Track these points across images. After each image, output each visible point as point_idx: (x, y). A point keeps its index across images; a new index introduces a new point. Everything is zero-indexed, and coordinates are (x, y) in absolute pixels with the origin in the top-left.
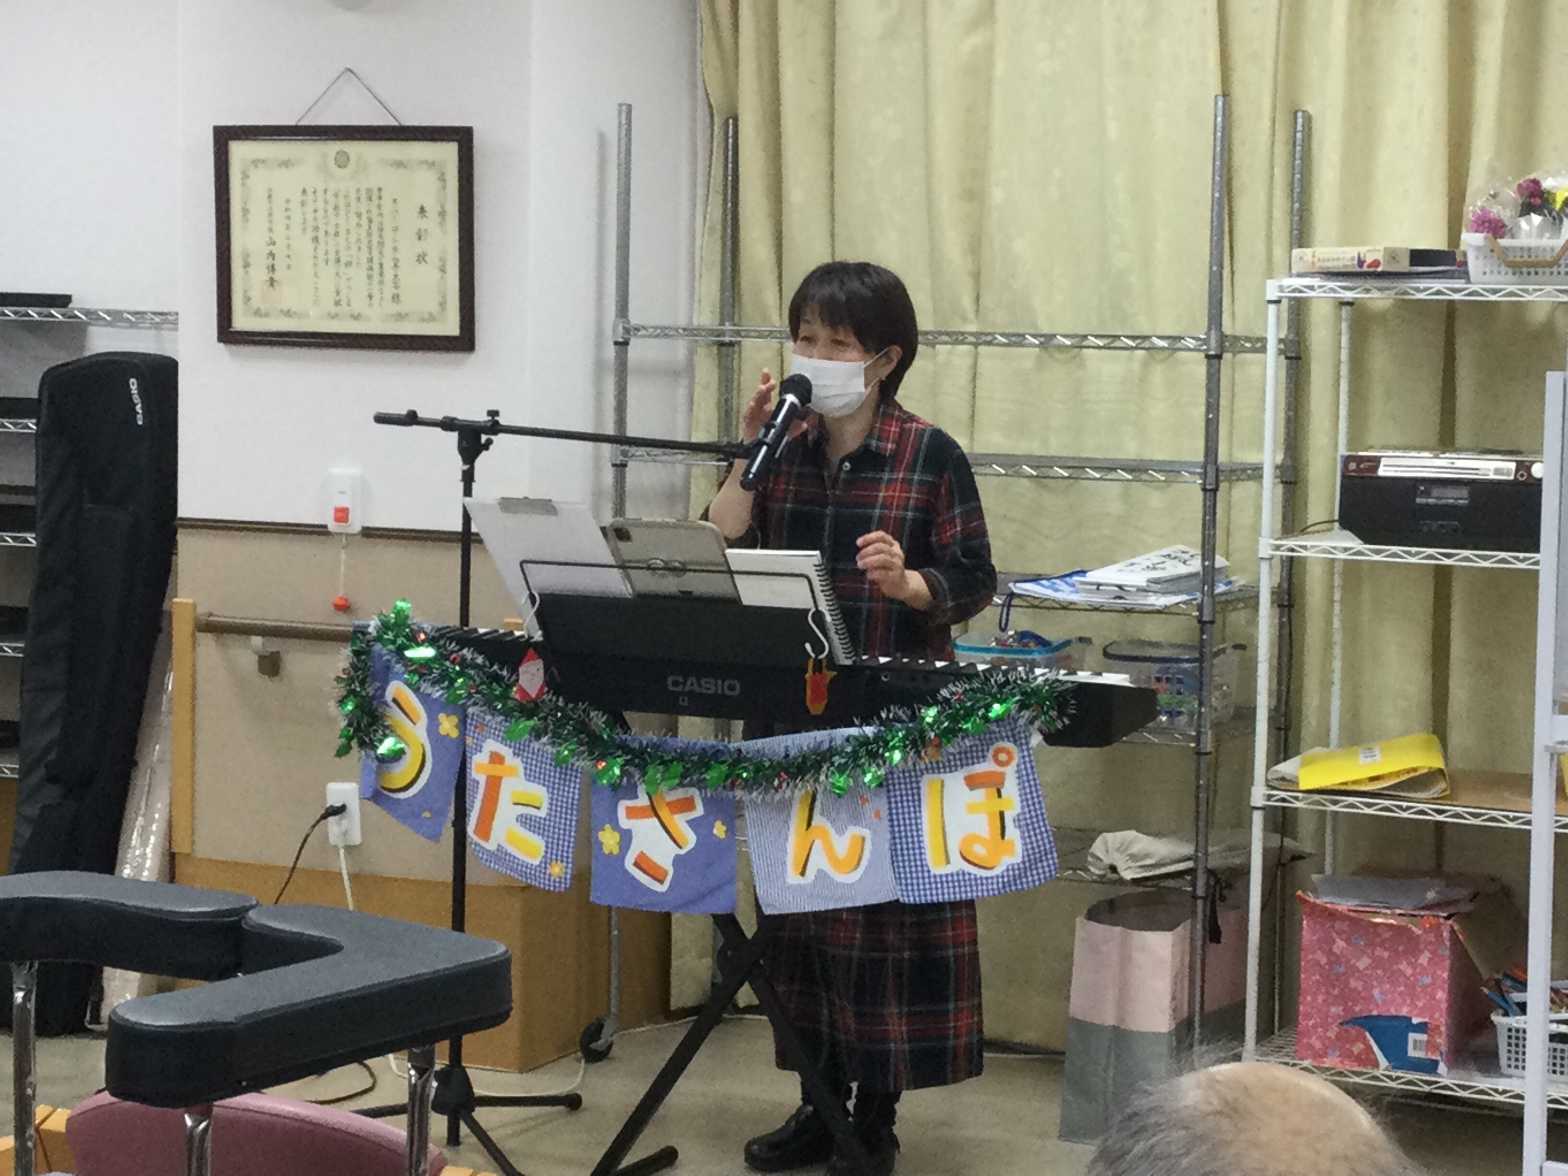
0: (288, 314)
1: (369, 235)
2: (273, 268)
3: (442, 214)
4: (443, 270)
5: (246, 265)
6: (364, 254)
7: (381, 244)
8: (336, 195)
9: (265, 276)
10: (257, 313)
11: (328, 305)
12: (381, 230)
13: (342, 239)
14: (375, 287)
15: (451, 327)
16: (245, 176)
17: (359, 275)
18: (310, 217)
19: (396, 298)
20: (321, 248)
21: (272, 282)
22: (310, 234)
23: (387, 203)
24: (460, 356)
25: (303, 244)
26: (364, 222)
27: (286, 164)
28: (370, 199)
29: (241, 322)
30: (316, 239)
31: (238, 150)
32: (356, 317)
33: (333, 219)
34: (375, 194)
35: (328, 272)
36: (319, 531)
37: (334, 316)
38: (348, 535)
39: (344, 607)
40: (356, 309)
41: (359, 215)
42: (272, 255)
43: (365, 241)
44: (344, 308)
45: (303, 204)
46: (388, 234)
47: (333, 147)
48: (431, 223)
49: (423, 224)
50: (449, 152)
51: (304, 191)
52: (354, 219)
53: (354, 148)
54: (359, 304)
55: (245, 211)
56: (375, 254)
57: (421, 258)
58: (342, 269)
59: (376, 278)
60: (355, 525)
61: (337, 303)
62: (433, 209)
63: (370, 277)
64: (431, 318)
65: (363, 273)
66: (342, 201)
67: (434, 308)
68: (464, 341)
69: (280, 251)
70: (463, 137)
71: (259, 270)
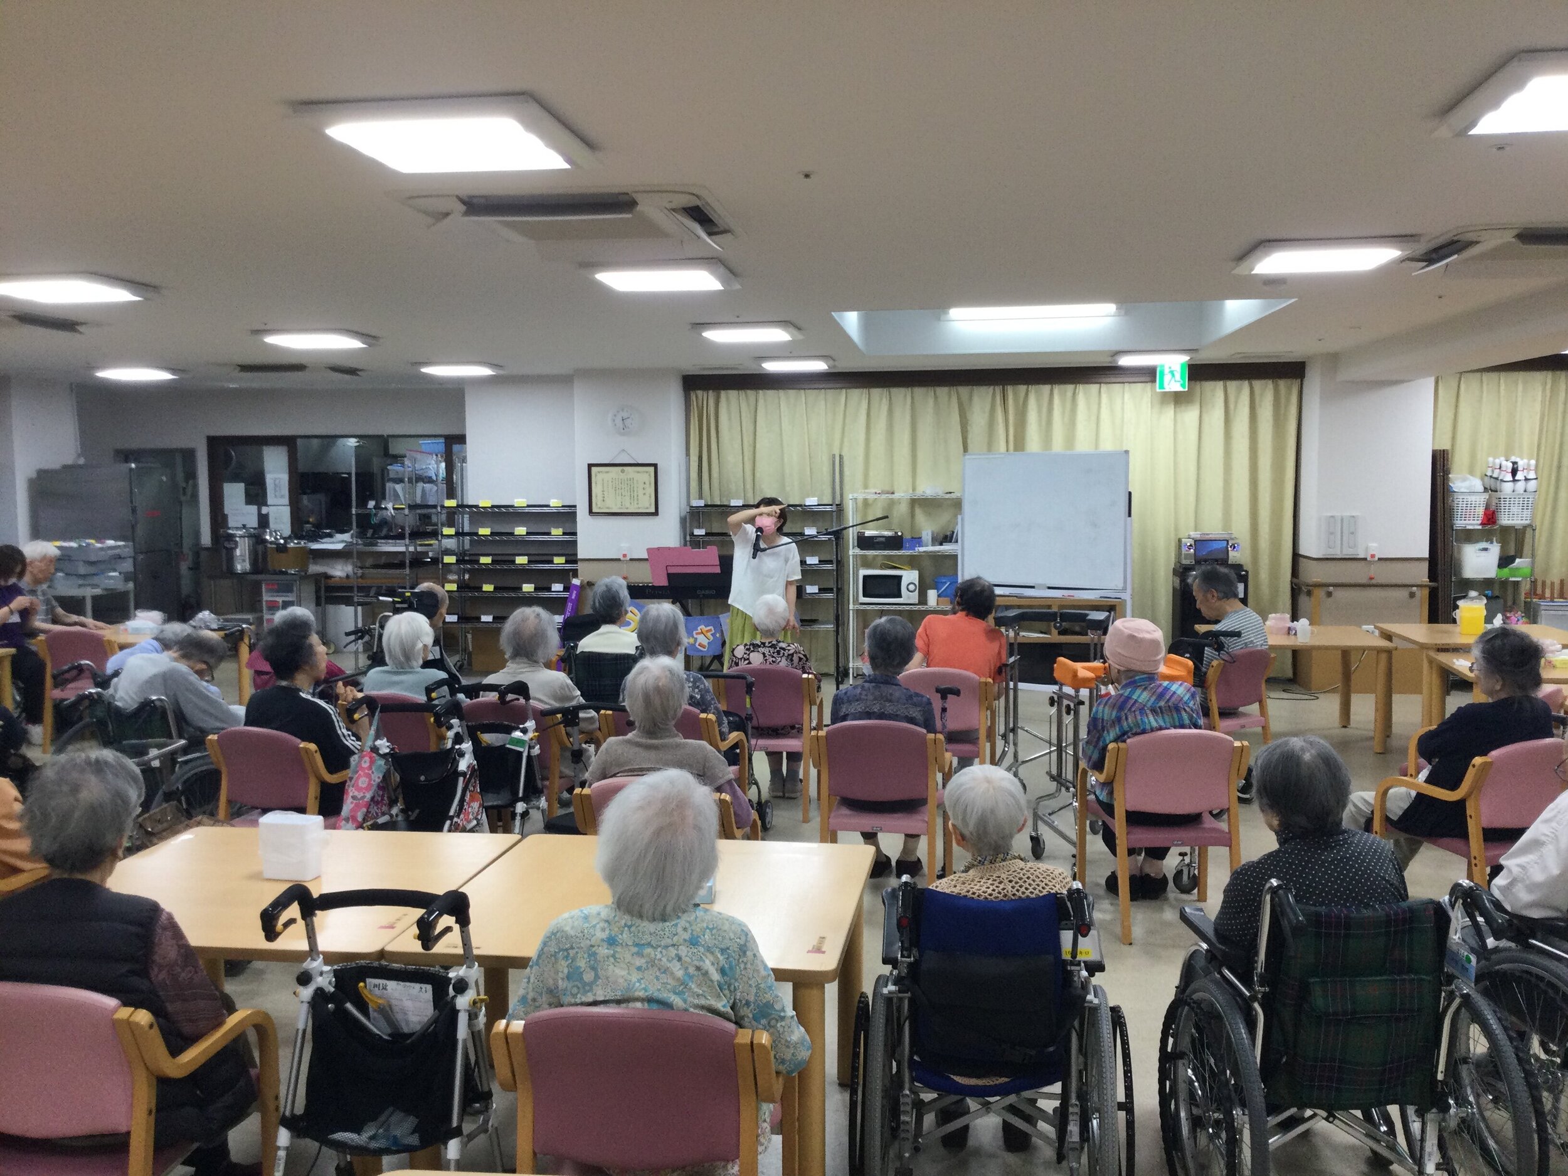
0: (608, 508)
1: (630, 489)
2: (604, 497)
3: (650, 485)
4: (651, 496)
5: (596, 496)
6: (629, 493)
7: (633, 491)
8: (621, 479)
10: (600, 508)
11: (619, 505)
12: (633, 488)
13: (623, 490)
14: (632, 501)
15: (653, 510)
16: (596, 475)
17: (627, 498)
18: (614, 485)
19: (637, 503)
20: (617, 492)
21: (603, 500)
23: (635, 481)
24: (655, 517)
25: (612, 491)
26: (629, 486)
27: (607, 472)
28: (630, 480)
29: (594, 510)
30: (615, 490)
31: (594, 469)
32: (627, 508)
33: (620, 485)
34: (632, 479)
35: (619, 498)
36: (619, 560)
37: (621, 508)
38: (626, 560)
42: (603, 493)
43: (629, 491)
44: (624, 506)
45: (612, 481)
46: (636, 489)
47: (621, 468)
48: (647, 485)
49: (644, 486)
50: (652, 469)
51: (612, 479)
52: (626, 485)
53: (625, 468)
54: (628, 505)
55: (596, 483)
56: (632, 493)
57: (645, 494)
58: (623, 497)
59: (632, 498)
60: (627, 558)
61: (622, 505)
62: (647, 483)
64: (647, 508)
65: (629, 498)
66: (623, 481)
67: (648, 505)
68: (656, 513)
69: (606, 493)
70: (655, 466)
71: (600, 498)
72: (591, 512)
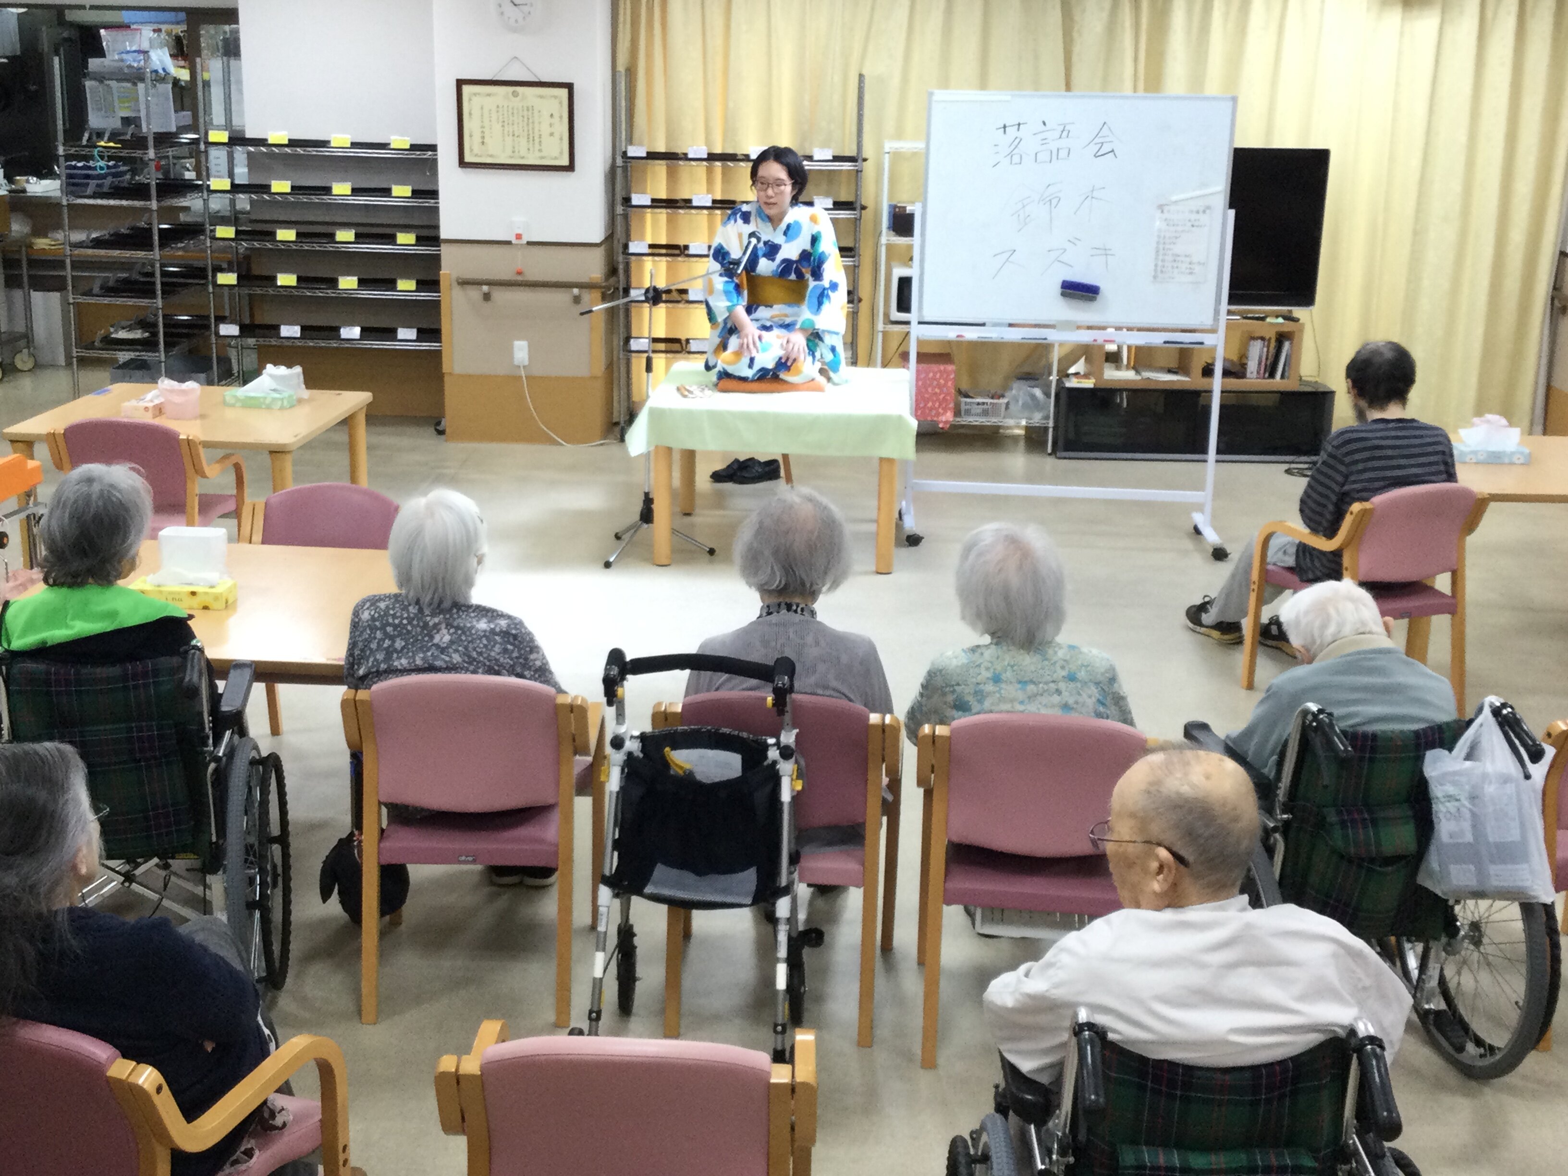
0: (491, 156)
1: (528, 125)
2: (483, 137)
3: (561, 117)
4: (561, 139)
5: (471, 136)
6: (526, 133)
7: (533, 129)
8: (513, 109)
9: (481, 140)
10: (476, 155)
11: (509, 152)
12: (533, 123)
13: (516, 126)
14: (531, 145)
15: (565, 162)
16: (470, 100)
17: (523, 141)
18: (501, 117)
19: (540, 150)
20: (506, 129)
21: (483, 143)
22: (501, 124)
23: (536, 112)
24: (569, 173)
25: (497, 127)
26: (526, 119)
27: (489, 95)
28: (528, 110)
29: (468, 158)
30: (503, 126)
31: (466, 89)
32: (523, 158)
33: (511, 118)
34: (530, 109)
35: (509, 140)
36: (509, 243)
37: (511, 157)
38: (522, 245)
39: (519, 273)
40: (522, 153)
41: (523, 117)
42: (483, 132)
43: (526, 129)
44: (516, 154)
45: (498, 112)
46: (536, 125)
47: (510, 89)
48: (556, 120)
49: (553, 121)
50: (564, 92)
51: (498, 107)
52: (521, 118)
53: (520, 89)
55: (470, 114)
56: (531, 132)
57: (552, 134)
58: (516, 139)
59: (531, 142)
60: (524, 240)
61: (513, 152)
62: (556, 115)
63: (528, 141)
64: (556, 158)
65: (525, 140)
66: (515, 112)
67: (557, 154)
68: (570, 168)
69: (487, 130)
70: (570, 87)
71: (477, 139)
72: (462, 163)
